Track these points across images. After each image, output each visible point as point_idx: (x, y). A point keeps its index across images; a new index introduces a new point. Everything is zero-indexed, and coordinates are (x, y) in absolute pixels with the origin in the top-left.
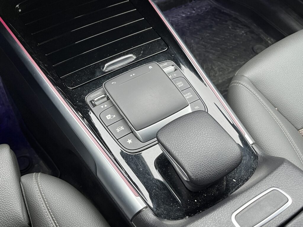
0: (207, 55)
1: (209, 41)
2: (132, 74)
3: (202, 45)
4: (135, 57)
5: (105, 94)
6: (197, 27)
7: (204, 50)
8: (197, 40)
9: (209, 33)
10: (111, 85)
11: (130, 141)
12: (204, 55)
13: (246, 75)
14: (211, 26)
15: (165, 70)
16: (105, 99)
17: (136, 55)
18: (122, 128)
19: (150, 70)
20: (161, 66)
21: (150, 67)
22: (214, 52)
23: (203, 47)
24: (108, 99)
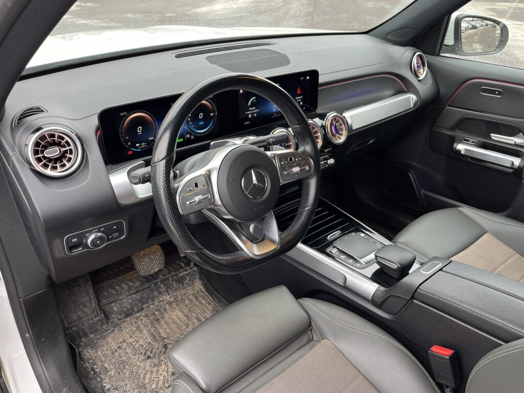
5: (336, 247)
11: (358, 265)
17: (341, 231)
18: (351, 260)
21: (353, 234)
24: (339, 249)
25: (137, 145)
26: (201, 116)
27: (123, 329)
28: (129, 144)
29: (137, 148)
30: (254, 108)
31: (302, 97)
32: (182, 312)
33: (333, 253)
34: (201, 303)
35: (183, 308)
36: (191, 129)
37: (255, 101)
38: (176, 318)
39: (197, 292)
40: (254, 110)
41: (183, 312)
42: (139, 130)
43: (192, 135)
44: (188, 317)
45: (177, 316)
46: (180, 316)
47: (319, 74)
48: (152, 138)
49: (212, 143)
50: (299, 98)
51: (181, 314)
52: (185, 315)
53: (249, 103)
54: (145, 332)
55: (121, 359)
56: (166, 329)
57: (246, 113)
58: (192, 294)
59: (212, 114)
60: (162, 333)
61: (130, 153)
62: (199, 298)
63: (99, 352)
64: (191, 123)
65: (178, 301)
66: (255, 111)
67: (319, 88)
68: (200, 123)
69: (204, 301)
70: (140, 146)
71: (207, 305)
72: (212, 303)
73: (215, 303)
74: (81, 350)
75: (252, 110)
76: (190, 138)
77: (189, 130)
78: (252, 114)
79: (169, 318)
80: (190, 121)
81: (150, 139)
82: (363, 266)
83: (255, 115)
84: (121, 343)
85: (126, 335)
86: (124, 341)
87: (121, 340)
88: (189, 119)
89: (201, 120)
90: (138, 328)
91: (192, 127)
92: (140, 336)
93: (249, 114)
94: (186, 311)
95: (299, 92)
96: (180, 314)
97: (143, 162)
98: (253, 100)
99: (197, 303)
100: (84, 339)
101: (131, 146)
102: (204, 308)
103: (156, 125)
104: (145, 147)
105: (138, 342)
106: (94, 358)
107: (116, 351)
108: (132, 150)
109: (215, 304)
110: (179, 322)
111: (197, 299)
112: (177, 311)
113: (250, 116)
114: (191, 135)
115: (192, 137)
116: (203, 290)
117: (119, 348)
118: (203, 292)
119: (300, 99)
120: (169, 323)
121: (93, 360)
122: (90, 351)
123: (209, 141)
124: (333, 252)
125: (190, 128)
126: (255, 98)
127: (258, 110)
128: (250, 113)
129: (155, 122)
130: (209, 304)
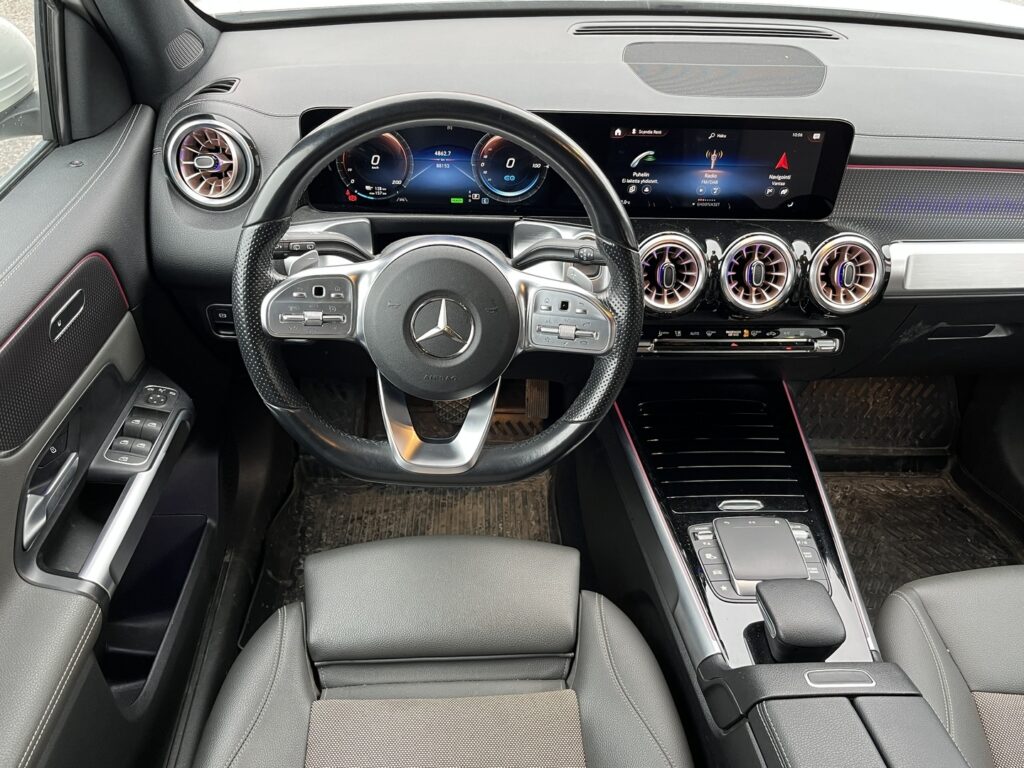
0: (902, 570)
1: (916, 548)
2: (752, 521)
3: (900, 550)
4: (762, 506)
5: (713, 531)
6: (901, 518)
7: (901, 560)
8: (892, 538)
9: (922, 537)
10: (724, 525)
11: (724, 588)
12: (898, 569)
13: (917, 590)
14: (930, 526)
15: (795, 532)
16: (711, 537)
17: (764, 504)
18: (720, 572)
19: (775, 525)
20: (792, 527)
21: (776, 522)
22: (919, 569)
23: (900, 554)
24: (715, 537)
25: (368, 188)
26: (511, 162)
27: (385, 494)
28: (353, 181)
29: (367, 192)
30: (646, 175)
31: (789, 177)
32: (488, 512)
33: (696, 539)
34: (526, 513)
35: (494, 507)
36: (484, 184)
37: (650, 159)
38: (471, 518)
39: (534, 492)
40: (645, 178)
41: (489, 514)
42: (375, 161)
43: (486, 196)
44: (489, 526)
45: (475, 515)
46: (479, 516)
47: (856, 131)
48: (399, 182)
49: (518, 224)
50: (779, 178)
51: (484, 514)
52: (488, 521)
53: (635, 162)
54: (409, 514)
55: (350, 537)
56: (443, 526)
57: (623, 181)
58: (523, 492)
59: (537, 166)
60: (431, 530)
61: (352, 198)
62: (529, 503)
63: (329, 511)
64: (485, 172)
65: (493, 490)
66: (647, 181)
67: (848, 168)
68: (507, 178)
69: (533, 513)
70: (373, 190)
71: (534, 523)
72: (543, 523)
73: (547, 525)
74: (308, 493)
75: (641, 178)
76: (480, 200)
77: (480, 186)
78: (640, 187)
79: (460, 512)
80: (484, 168)
81: (394, 182)
82: (735, 596)
83: (647, 190)
84: (367, 512)
85: (382, 504)
86: (373, 512)
87: (370, 509)
88: (483, 164)
89: (509, 172)
90: (406, 502)
91: (487, 181)
92: (398, 517)
93: (631, 184)
94: (494, 512)
95: (782, 163)
96: (482, 514)
97: (368, 221)
98: (647, 157)
99: (520, 511)
100: (321, 480)
101: (354, 186)
102: (526, 524)
103: (409, 160)
104: (382, 196)
105: (390, 524)
106: (316, 515)
107: (353, 520)
108: (356, 194)
109: (545, 527)
110: (471, 526)
111: (525, 502)
112: (480, 506)
113: (632, 190)
114: (483, 195)
115: (485, 201)
116: (546, 493)
117: (360, 518)
118: (542, 496)
119: (782, 181)
120: (456, 519)
121: (314, 518)
122: (319, 501)
124: (700, 538)
125: (482, 182)
126: (652, 153)
127: (655, 181)
128: (635, 184)
129: (408, 154)
130: (539, 522)
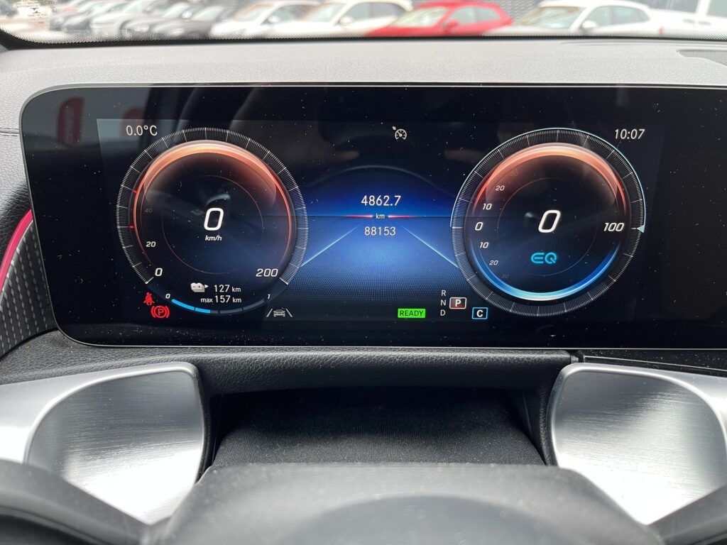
25: (197, 287)
26: (550, 221)
28: (159, 272)
29: (194, 298)
36: (479, 276)
42: (213, 222)
43: (482, 302)
48: (272, 273)
49: (569, 370)
59: (616, 227)
64: (485, 245)
68: (536, 258)
70: (208, 293)
77: (470, 279)
80: (483, 236)
81: (261, 273)
88: (480, 226)
89: (546, 243)
91: (490, 267)
101: (163, 284)
103: (296, 219)
104: (231, 305)
108: (168, 303)
114: (475, 300)
115: (479, 314)
123: (562, 355)
125: (474, 268)
